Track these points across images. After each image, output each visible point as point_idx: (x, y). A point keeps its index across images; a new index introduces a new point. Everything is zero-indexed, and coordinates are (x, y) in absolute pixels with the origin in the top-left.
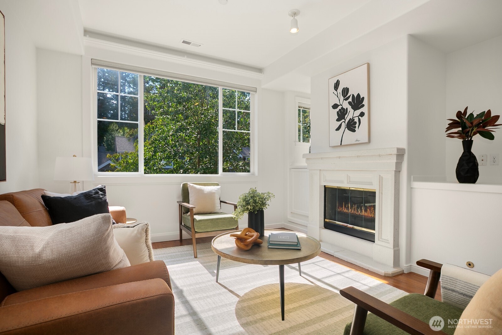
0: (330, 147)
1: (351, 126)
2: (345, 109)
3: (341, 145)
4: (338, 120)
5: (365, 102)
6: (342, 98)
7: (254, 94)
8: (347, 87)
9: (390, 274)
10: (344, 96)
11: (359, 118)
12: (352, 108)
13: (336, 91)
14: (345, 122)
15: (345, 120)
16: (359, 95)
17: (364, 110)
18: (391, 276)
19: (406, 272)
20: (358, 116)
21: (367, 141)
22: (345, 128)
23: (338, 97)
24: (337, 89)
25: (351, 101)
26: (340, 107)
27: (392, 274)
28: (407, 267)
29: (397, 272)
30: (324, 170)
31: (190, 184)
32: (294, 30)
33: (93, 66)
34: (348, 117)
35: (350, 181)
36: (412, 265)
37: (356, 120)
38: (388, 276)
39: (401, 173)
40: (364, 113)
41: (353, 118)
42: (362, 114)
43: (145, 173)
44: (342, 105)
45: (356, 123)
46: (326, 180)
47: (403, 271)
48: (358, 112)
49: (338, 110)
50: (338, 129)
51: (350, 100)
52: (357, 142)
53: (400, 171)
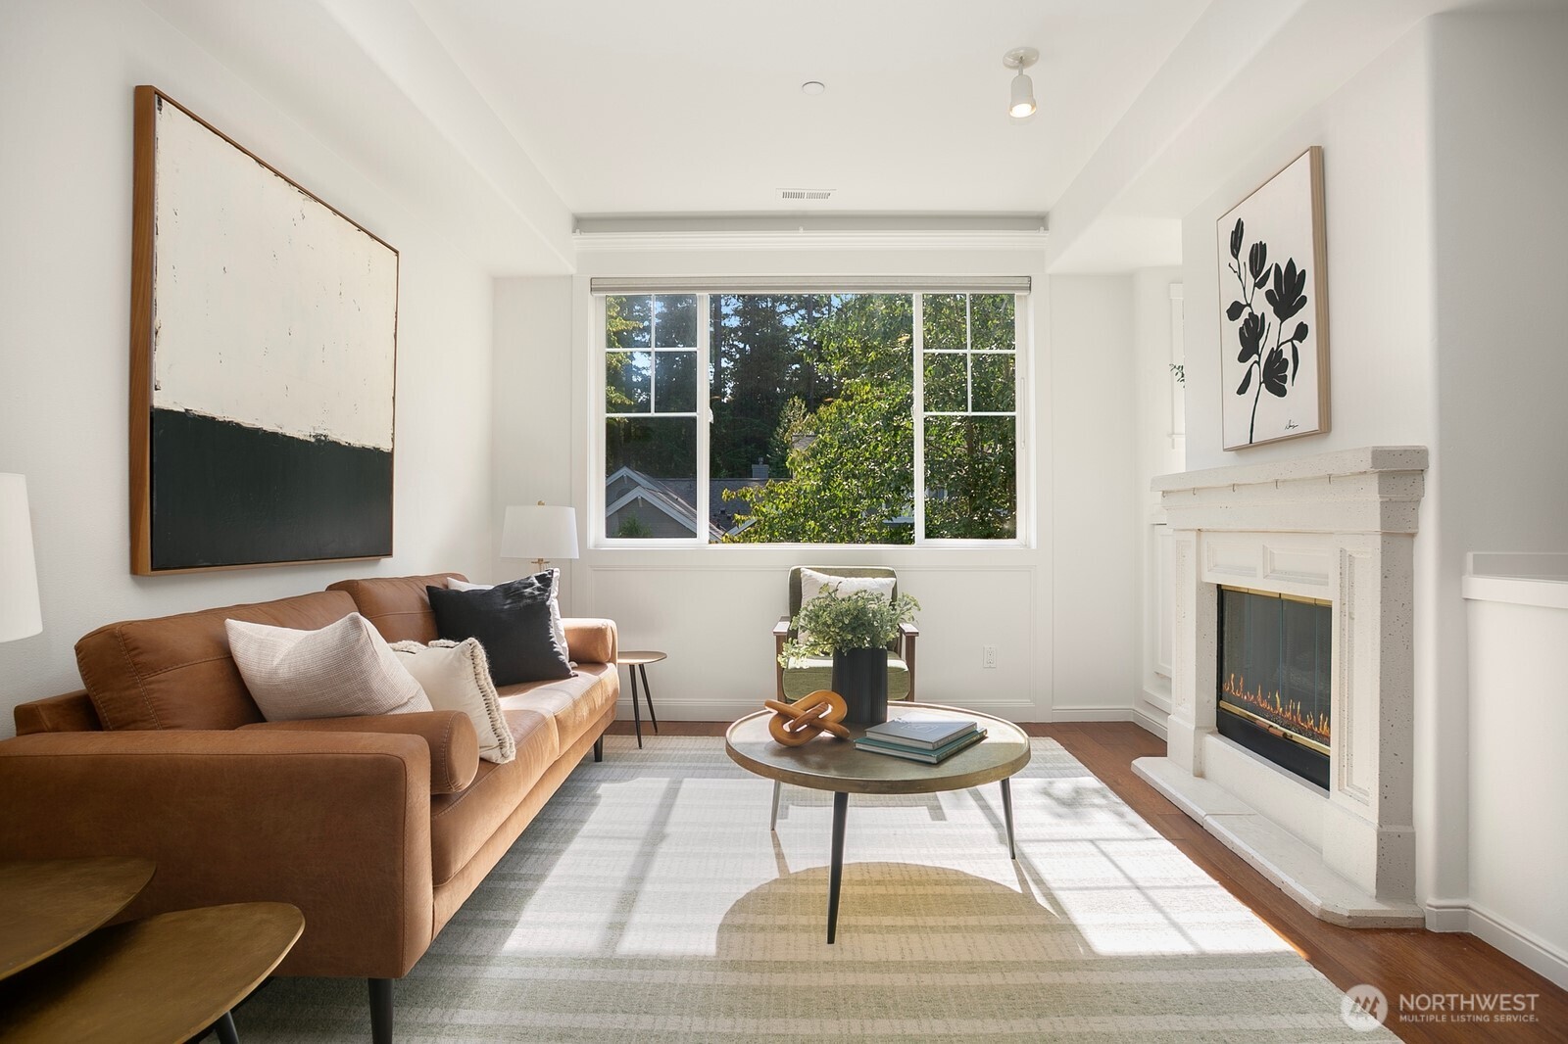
0: (1225, 450)
1: (1275, 377)
2: (1257, 316)
3: (1251, 442)
4: (1243, 358)
5: (1309, 290)
6: (1250, 281)
7: (1025, 296)
8: (1261, 242)
9: (1341, 916)
10: (1255, 273)
11: (1293, 345)
12: (1275, 312)
13: (1236, 256)
14: (1258, 363)
15: (1260, 356)
16: (1291, 265)
17: (1307, 315)
18: (1345, 923)
19: (1432, 926)
20: (1291, 340)
21: (1314, 425)
22: (1261, 384)
23: (1239, 277)
24: (1238, 252)
25: (1273, 288)
26: (1246, 311)
27: (1349, 917)
28: (1437, 908)
29: (1385, 919)
30: (1208, 531)
31: (806, 572)
32: (1023, 110)
33: (596, 294)
34: (1267, 344)
35: (1273, 571)
36: (1472, 905)
37: (1287, 354)
38: (1337, 921)
39: (1417, 540)
40: (1306, 326)
41: (1278, 347)
42: (1301, 332)
43: (710, 542)
44: (1249, 305)
45: (1286, 361)
46: (1216, 566)
47: (1424, 919)
48: (1291, 325)
49: (1240, 322)
50: (1242, 390)
51: (1270, 285)
52: (1291, 432)
53: (1412, 535)
